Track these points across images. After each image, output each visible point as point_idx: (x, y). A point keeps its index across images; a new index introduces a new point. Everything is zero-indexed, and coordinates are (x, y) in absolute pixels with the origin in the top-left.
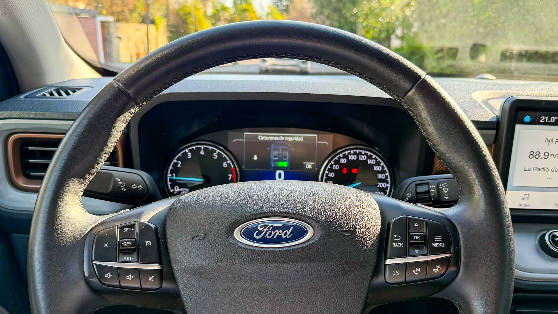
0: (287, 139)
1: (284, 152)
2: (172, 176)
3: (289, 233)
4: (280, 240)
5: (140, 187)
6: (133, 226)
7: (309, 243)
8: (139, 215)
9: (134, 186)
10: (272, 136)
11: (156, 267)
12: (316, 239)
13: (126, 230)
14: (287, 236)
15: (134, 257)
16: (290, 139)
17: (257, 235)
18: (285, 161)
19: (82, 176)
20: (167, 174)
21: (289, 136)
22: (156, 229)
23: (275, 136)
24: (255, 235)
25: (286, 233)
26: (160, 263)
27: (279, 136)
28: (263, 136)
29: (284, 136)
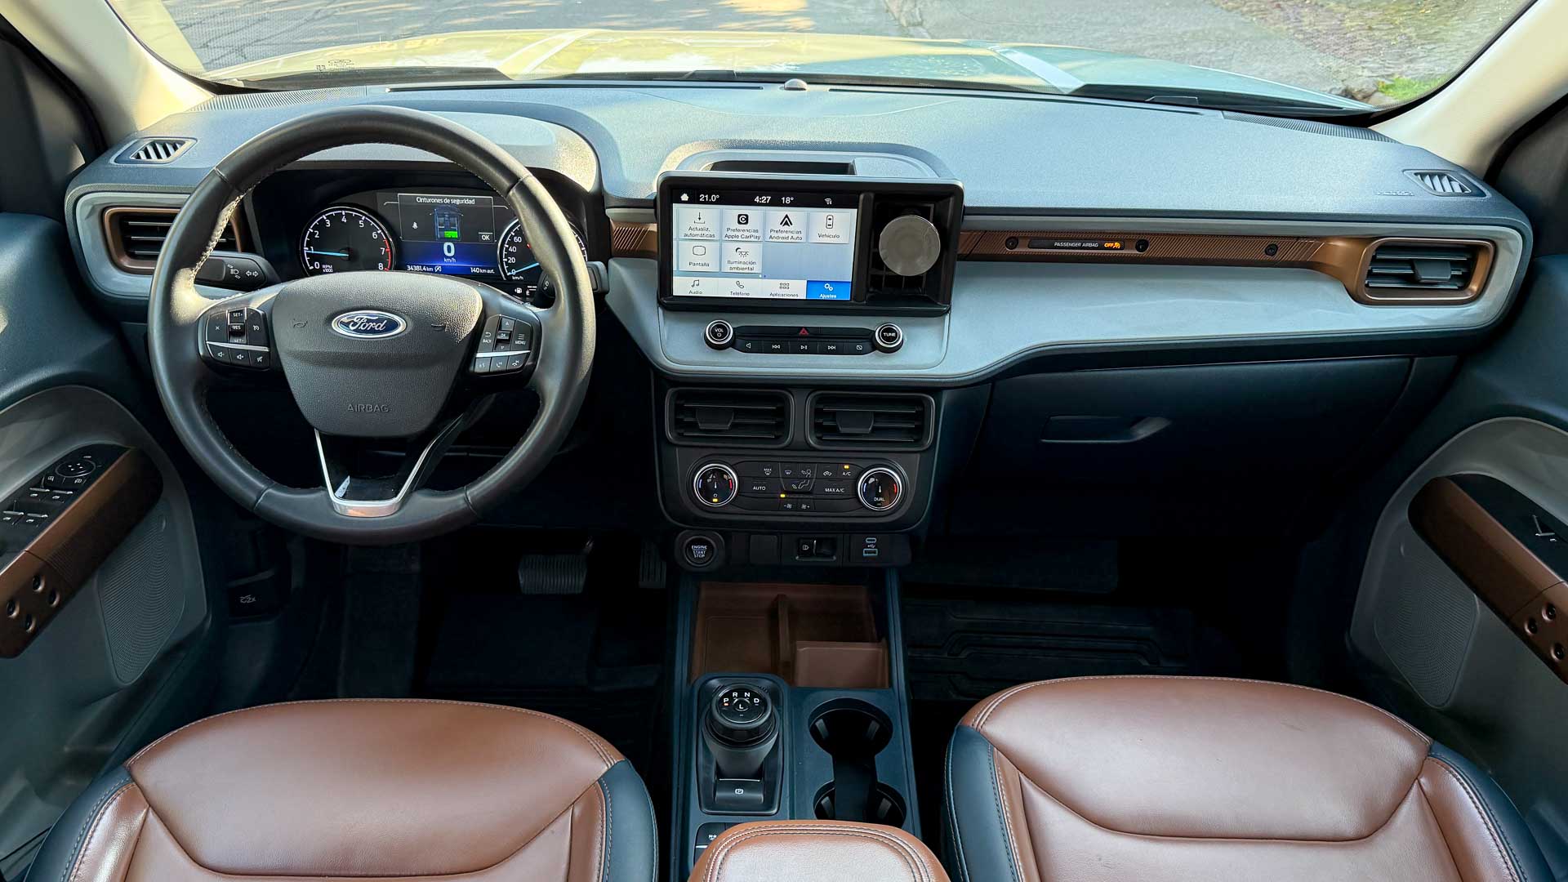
0: (454, 201)
1: (452, 219)
2: (310, 249)
3: (382, 325)
4: (373, 331)
5: (255, 274)
6: (241, 311)
7: (399, 336)
8: (248, 301)
9: (248, 273)
10: (434, 198)
11: (266, 350)
12: (409, 330)
13: (236, 315)
14: (380, 328)
15: (244, 340)
16: (458, 202)
17: (353, 326)
18: (455, 230)
19: (191, 265)
20: (303, 246)
21: (456, 198)
22: (264, 315)
23: (437, 198)
24: (350, 326)
25: (379, 326)
26: (269, 346)
27: (444, 198)
28: (422, 197)
29: (450, 198)
